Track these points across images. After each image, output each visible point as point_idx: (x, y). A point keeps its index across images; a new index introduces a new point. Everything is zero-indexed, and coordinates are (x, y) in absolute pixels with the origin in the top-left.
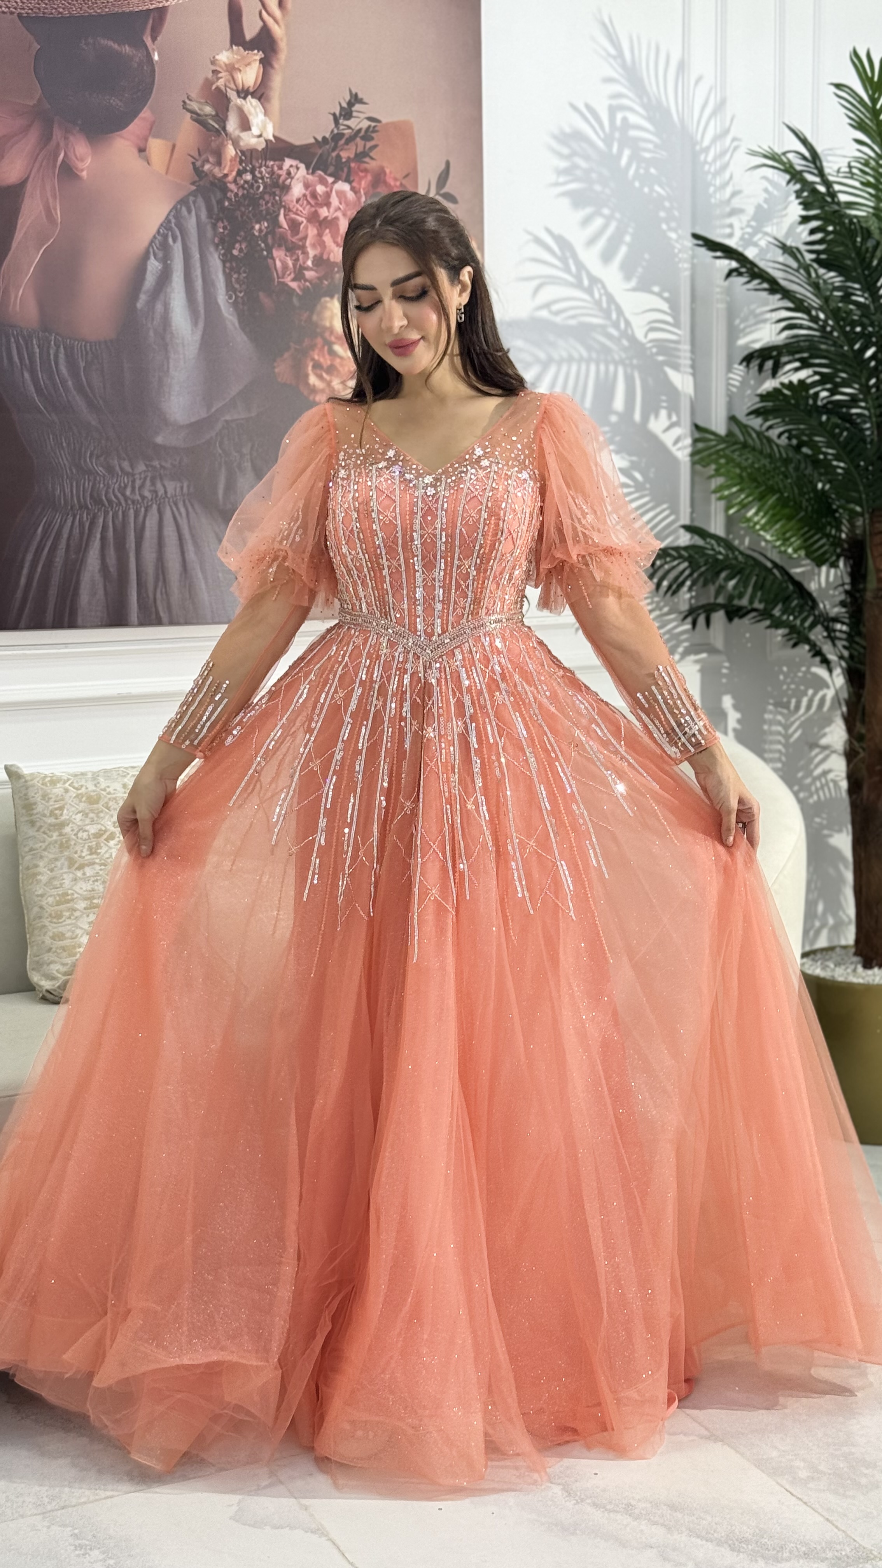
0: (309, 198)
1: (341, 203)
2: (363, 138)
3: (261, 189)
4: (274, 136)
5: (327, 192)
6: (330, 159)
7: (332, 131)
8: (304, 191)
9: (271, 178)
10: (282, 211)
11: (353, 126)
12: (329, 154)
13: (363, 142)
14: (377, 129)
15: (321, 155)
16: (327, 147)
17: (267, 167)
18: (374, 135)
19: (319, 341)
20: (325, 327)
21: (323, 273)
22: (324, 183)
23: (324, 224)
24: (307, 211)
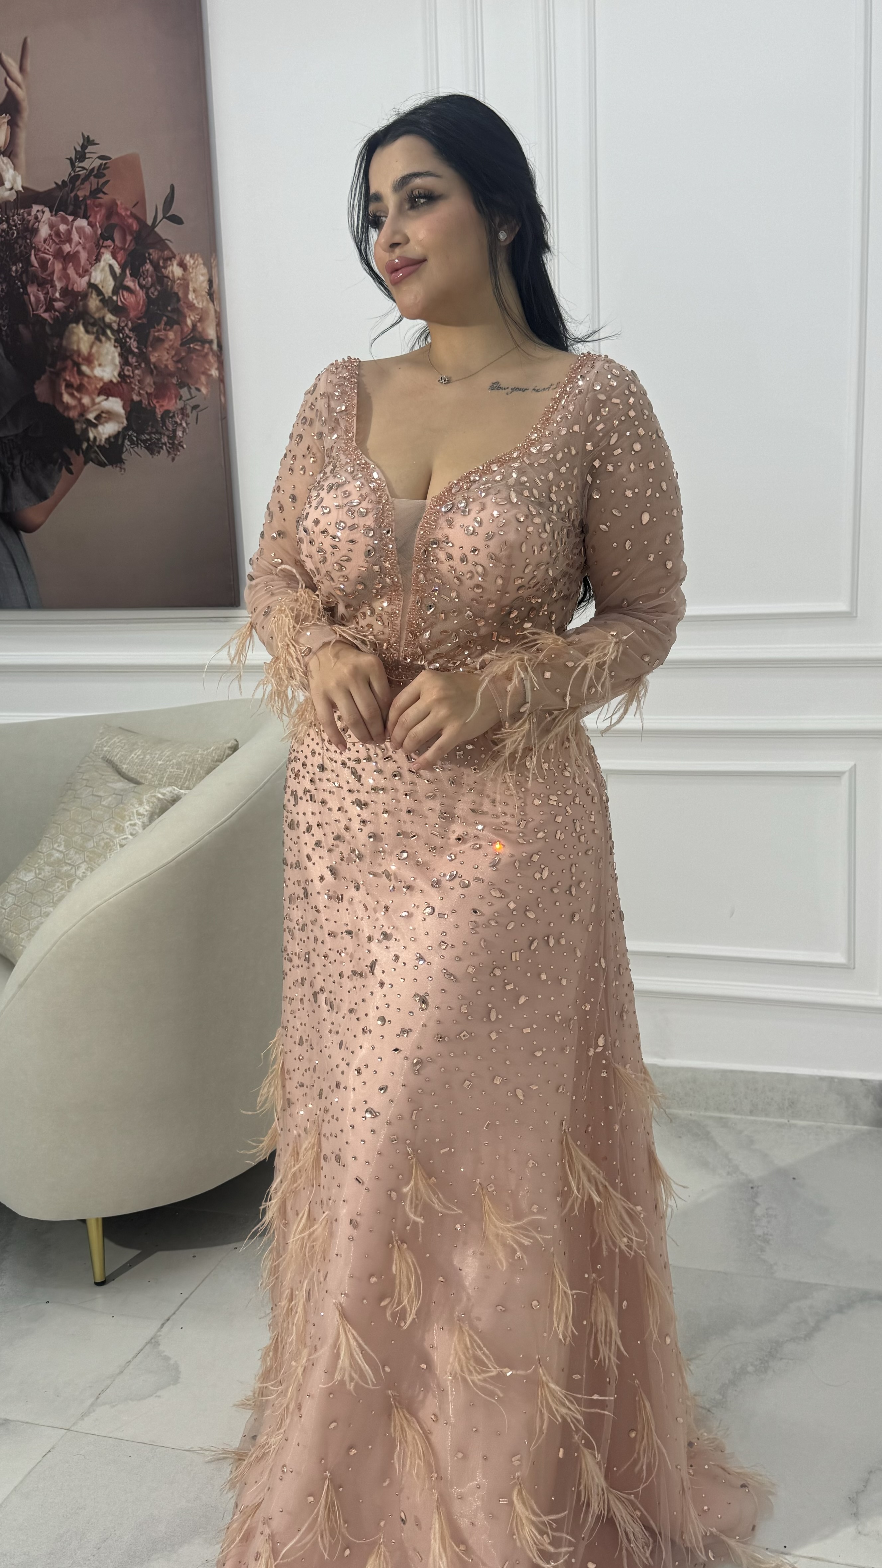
0: (54, 237)
1: (80, 238)
2: (95, 176)
3: (15, 236)
4: (23, 187)
5: (68, 230)
6: (69, 198)
7: (70, 174)
8: (49, 232)
9: (22, 224)
10: (33, 251)
11: (87, 167)
12: (68, 195)
13: (96, 180)
15: (62, 197)
16: (66, 189)
17: (19, 214)
18: (104, 171)
19: (69, 363)
20: (73, 350)
21: (69, 302)
22: (64, 221)
23: (68, 259)
24: (53, 248)
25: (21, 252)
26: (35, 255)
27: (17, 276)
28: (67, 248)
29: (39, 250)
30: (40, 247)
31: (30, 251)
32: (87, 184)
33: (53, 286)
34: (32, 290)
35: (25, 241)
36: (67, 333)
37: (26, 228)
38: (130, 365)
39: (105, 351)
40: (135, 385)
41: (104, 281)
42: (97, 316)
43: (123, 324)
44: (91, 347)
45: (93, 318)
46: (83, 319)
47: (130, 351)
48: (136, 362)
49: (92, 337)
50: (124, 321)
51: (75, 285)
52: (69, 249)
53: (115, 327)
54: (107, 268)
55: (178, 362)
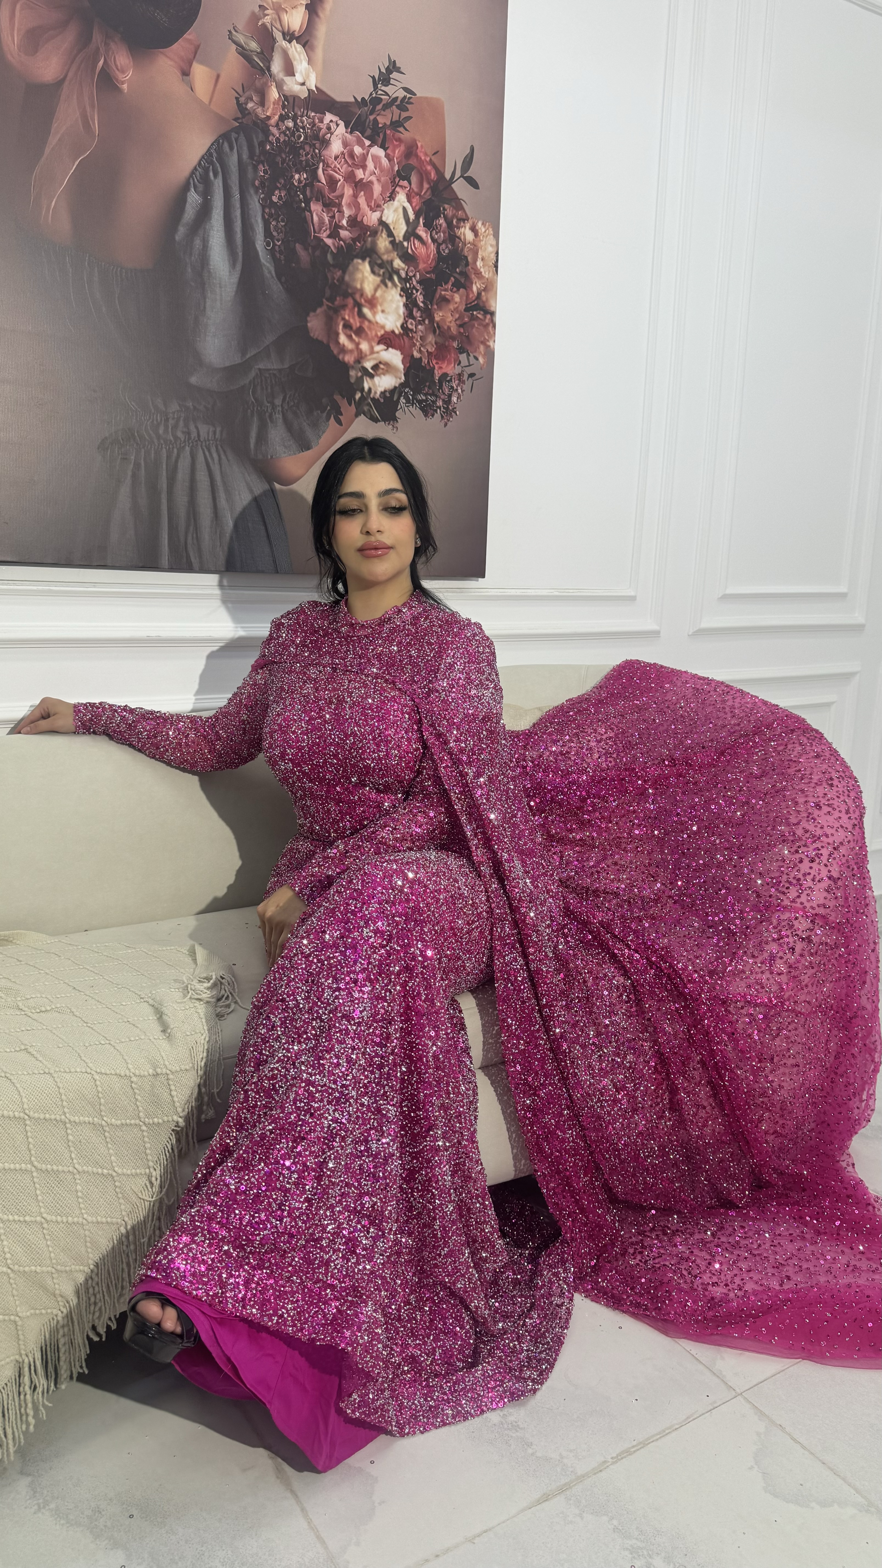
0: (346, 157)
1: (375, 169)
2: (398, 107)
3: (302, 138)
4: (316, 87)
5: (364, 155)
6: (368, 121)
7: (371, 94)
8: (342, 149)
9: (311, 129)
11: (390, 93)
12: (367, 116)
13: (399, 111)
14: (411, 100)
15: (360, 116)
16: (366, 109)
17: (309, 117)
18: (408, 106)
19: (350, 301)
20: (356, 288)
21: (357, 235)
22: (361, 144)
23: (360, 186)
24: (344, 169)
25: (307, 161)
26: (323, 170)
27: (299, 187)
28: (360, 174)
29: (328, 166)
30: (330, 162)
31: (318, 163)
32: (388, 113)
33: (341, 211)
34: (316, 208)
35: (314, 151)
36: (351, 268)
37: (316, 137)
38: (414, 318)
39: (390, 298)
40: (417, 340)
41: (396, 222)
42: (385, 257)
43: (411, 274)
44: (376, 290)
45: (380, 258)
46: (370, 257)
47: (416, 305)
48: (421, 317)
49: (378, 279)
50: (412, 271)
51: (365, 217)
52: (363, 176)
53: (403, 275)
54: (401, 210)
55: (460, 326)
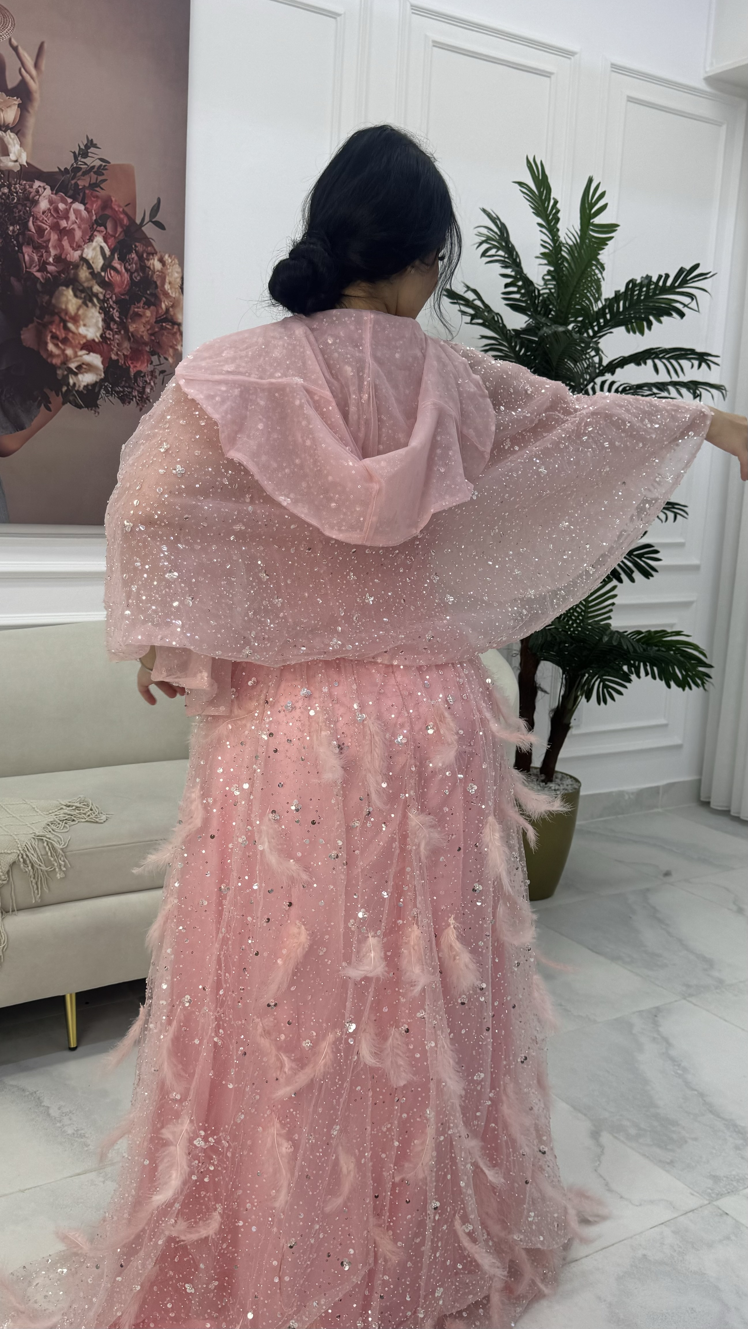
0: (52, 212)
1: (77, 219)
3: (15, 201)
4: (27, 163)
5: (67, 209)
6: (70, 184)
7: (72, 165)
8: (49, 206)
9: (23, 193)
10: (31, 219)
11: (89, 164)
12: (69, 182)
14: (106, 167)
15: (63, 181)
16: (68, 175)
17: (21, 185)
19: (57, 318)
20: (62, 309)
21: (61, 269)
22: (65, 202)
23: (64, 233)
24: (50, 221)
25: (20, 216)
26: (33, 222)
27: (13, 236)
28: (64, 223)
29: (37, 219)
30: (38, 216)
31: (29, 218)
32: (87, 178)
33: (48, 252)
34: (27, 251)
35: (25, 209)
36: (57, 293)
37: (27, 198)
38: (111, 330)
39: (90, 315)
40: (114, 346)
41: (94, 258)
42: (86, 285)
43: (108, 296)
44: (78, 309)
45: (81, 285)
46: (73, 285)
47: (112, 319)
48: (117, 329)
49: (80, 301)
50: (109, 294)
51: (69, 255)
52: (66, 225)
53: (101, 297)
54: (98, 249)
55: (152, 335)
